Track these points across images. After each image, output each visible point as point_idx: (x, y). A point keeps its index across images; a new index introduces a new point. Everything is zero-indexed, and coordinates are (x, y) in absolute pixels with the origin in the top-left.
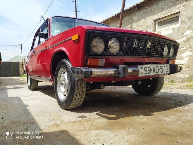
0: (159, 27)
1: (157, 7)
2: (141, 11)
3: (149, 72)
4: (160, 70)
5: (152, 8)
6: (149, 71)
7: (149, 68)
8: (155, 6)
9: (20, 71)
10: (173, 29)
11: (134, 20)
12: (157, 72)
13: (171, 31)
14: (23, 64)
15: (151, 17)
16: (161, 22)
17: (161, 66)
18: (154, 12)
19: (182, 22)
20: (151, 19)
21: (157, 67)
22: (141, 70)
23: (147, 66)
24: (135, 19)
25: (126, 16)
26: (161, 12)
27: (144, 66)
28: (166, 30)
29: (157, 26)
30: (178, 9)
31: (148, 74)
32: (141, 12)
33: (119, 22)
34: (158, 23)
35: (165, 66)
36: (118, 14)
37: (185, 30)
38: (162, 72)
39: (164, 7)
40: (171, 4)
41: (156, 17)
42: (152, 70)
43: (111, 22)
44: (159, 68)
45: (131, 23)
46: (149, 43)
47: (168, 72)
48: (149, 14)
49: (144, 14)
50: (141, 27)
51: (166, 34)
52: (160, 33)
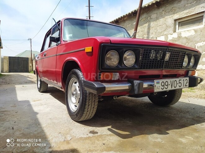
0: (180, 27)
1: (178, 5)
2: (161, 9)
3: (166, 87)
4: (178, 84)
5: (172, 6)
6: (166, 85)
7: (167, 83)
8: (177, 4)
9: (29, 67)
10: (196, 31)
11: (152, 19)
12: (175, 86)
13: (193, 33)
14: (32, 59)
15: (171, 16)
16: (182, 22)
17: (179, 80)
18: (175, 10)
20: (172, 18)
21: (175, 82)
22: (157, 85)
23: (165, 80)
24: (154, 17)
25: (143, 13)
26: (183, 11)
27: (161, 81)
28: (187, 32)
29: (177, 26)
30: (203, 8)
31: (165, 90)
32: (161, 10)
33: (136, 20)
34: (179, 23)
35: (184, 80)
36: (135, 11)
38: (180, 86)
39: (186, 5)
41: (176, 16)
42: (169, 85)
43: (127, 20)
44: (178, 82)
45: (149, 22)
46: (168, 55)
47: (187, 86)
48: (169, 12)
49: (163, 12)
50: (160, 27)
51: (187, 36)
52: (180, 34)
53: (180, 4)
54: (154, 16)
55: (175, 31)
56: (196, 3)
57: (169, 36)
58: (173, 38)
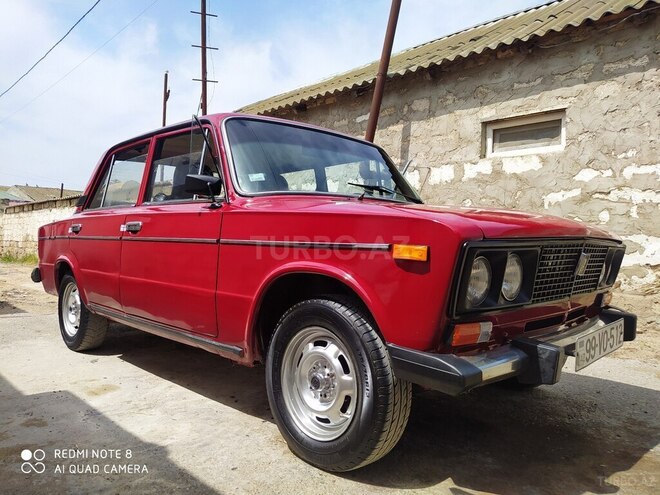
0: (497, 145)
1: (494, 81)
2: (442, 86)
5: (477, 83)
8: (490, 78)
10: (544, 160)
11: (414, 112)
13: (535, 165)
15: (472, 110)
16: (504, 131)
18: (485, 95)
19: (571, 140)
20: (474, 117)
24: (421, 109)
25: (389, 92)
26: (508, 100)
28: (519, 159)
29: (490, 141)
30: (560, 99)
32: (442, 90)
34: (494, 131)
36: (364, 83)
37: (579, 166)
39: (516, 85)
40: (539, 81)
41: (489, 113)
43: (334, 105)
45: (407, 119)
48: (466, 98)
49: (450, 97)
50: (439, 138)
51: (518, 172)
52: (501, 164)
53: (500, 80)
54: (421, 105)
55: (483, 156)
56: (543, 82)
57: (467, 167)
58: (479, 173)
